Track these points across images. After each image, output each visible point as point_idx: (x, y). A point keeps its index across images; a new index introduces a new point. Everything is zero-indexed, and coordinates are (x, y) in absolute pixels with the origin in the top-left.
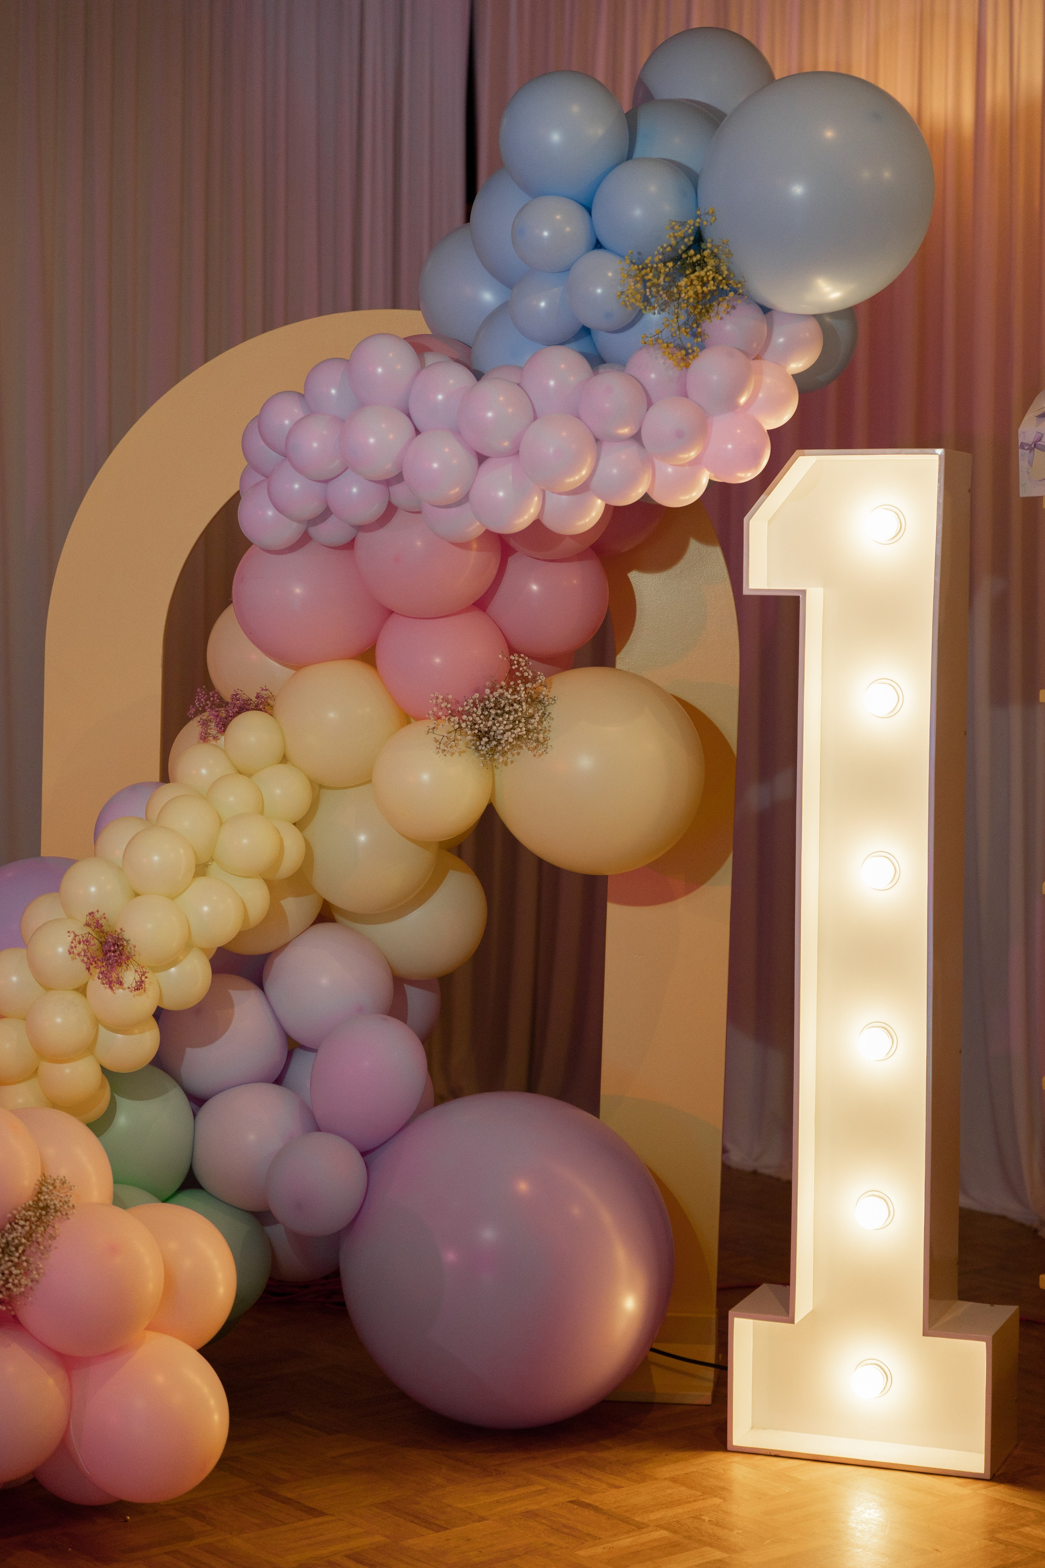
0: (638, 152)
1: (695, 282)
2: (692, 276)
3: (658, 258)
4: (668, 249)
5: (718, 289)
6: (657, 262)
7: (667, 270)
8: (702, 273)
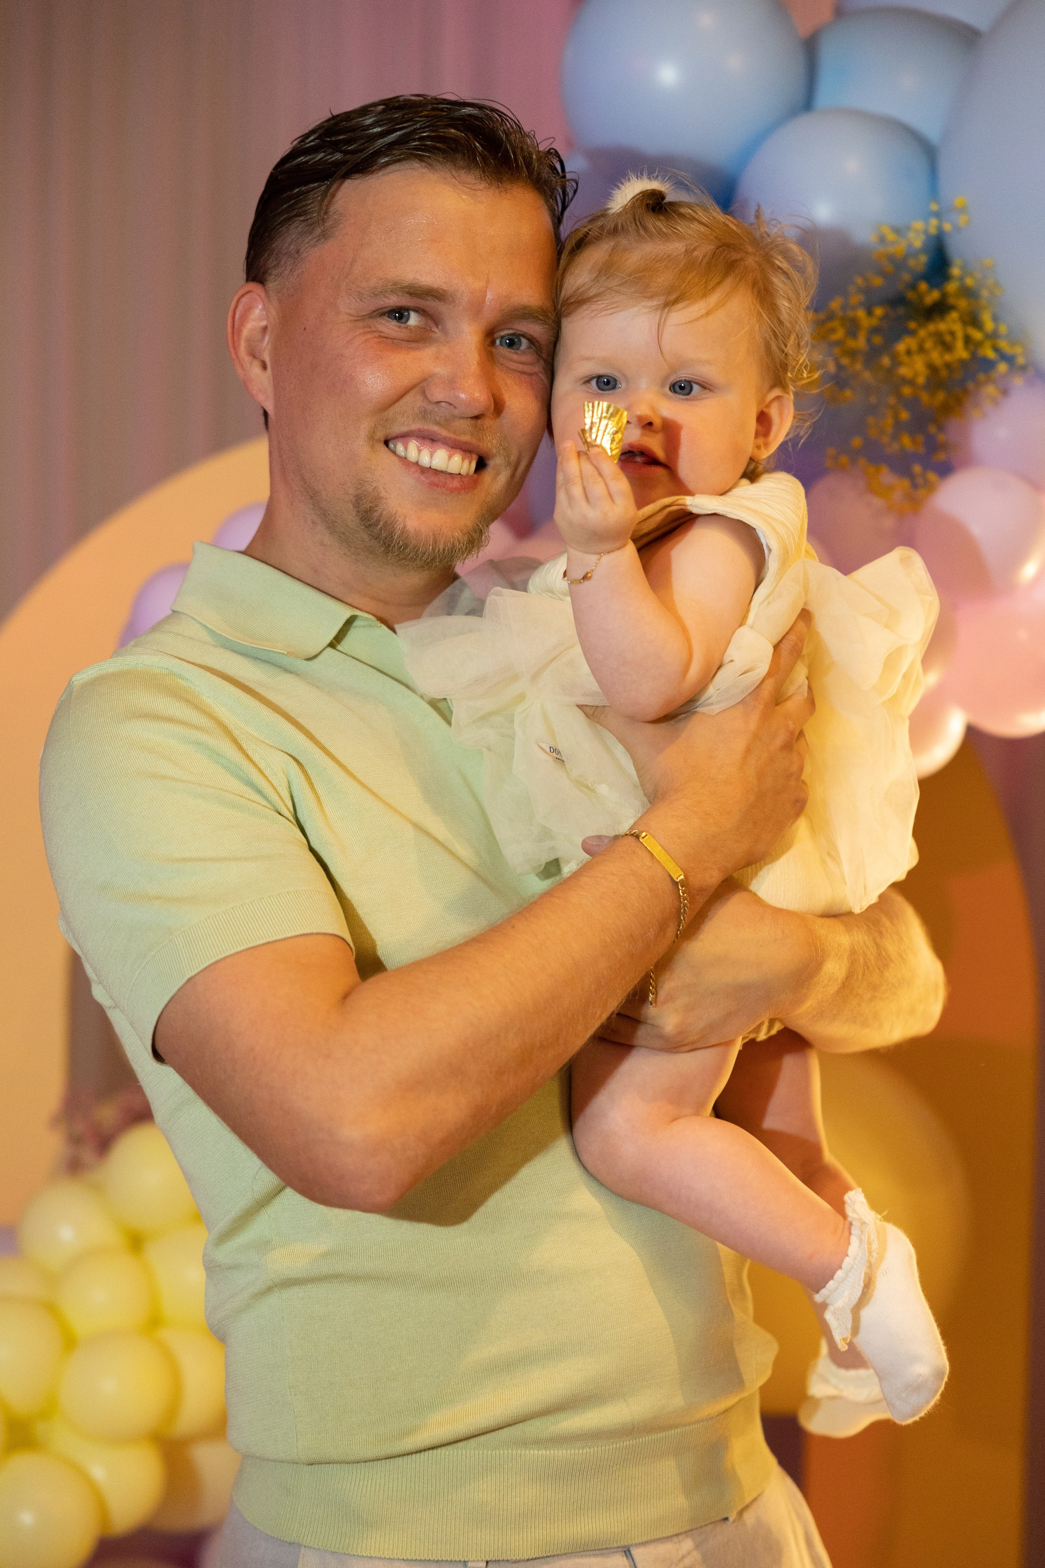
2: (922, 333)
3: (856, 298)
4: (878, 281)
5: (974, 355)
6: (854, 308)
7: (874, 322)
8: (942, 326)
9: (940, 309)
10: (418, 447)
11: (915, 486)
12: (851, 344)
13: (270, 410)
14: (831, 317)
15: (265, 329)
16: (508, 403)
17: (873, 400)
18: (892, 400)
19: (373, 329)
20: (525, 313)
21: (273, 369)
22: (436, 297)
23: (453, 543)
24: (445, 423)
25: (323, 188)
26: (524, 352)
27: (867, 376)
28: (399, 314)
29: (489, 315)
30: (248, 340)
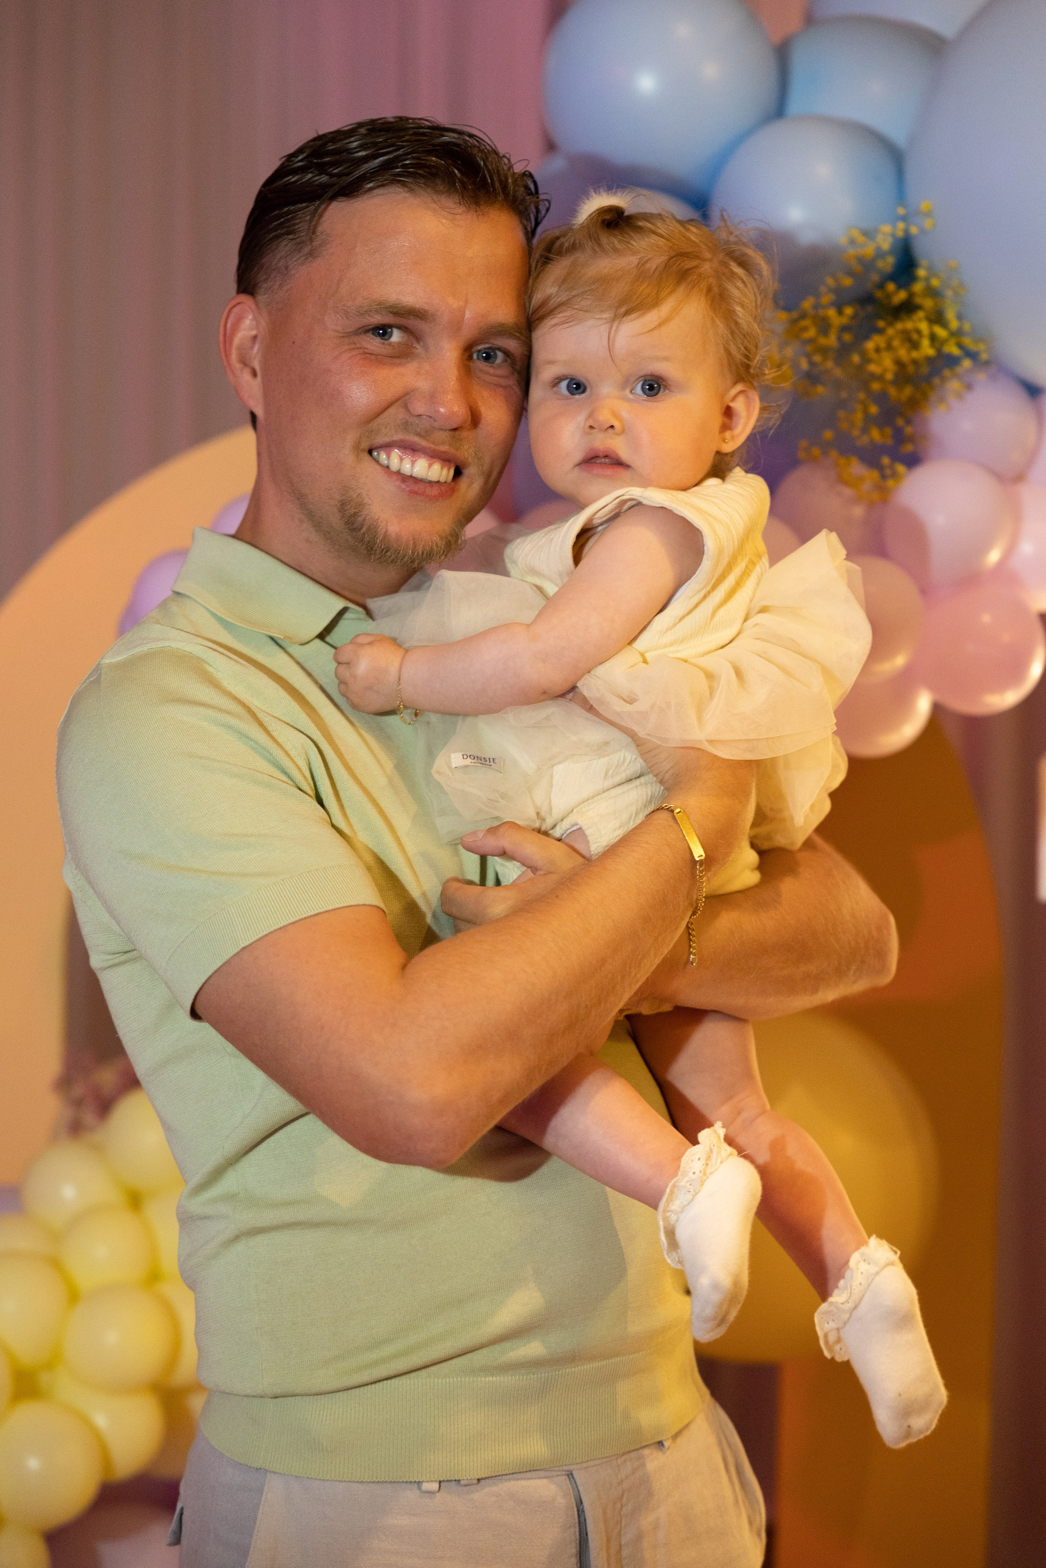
0: (796, 104)
1: (896, 343)
2: (890, 331)
3: (827, 298)
4: (847, 282)
5: (940, 354)
6: (825, 307)
7: (844, 320)
8: (909, 325)
9: (908, 308)
10: (399, 455)
11: (884, 477)
12: (823, 341)
13: (260, 412)
14: (803, 316)
15: (255, 338)
16: (484, 415)
17: (844, 395)
18: (862, 396)
19: (358, 345)
20: (500, 330)
21: (263, 379)
22: (416, 316)
23: (431, 547)
24: (425, 434)
25: (312, 208)
26: (499, 366)
27: (838, 372)
28: (382, 331)
29: (468, 332)
30: (239, 349)
